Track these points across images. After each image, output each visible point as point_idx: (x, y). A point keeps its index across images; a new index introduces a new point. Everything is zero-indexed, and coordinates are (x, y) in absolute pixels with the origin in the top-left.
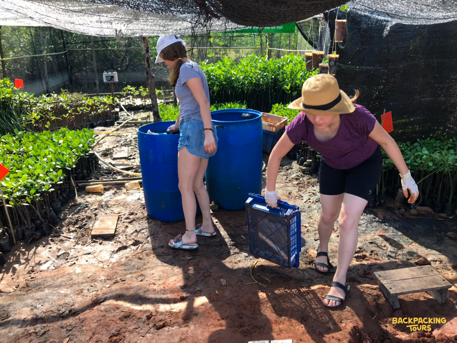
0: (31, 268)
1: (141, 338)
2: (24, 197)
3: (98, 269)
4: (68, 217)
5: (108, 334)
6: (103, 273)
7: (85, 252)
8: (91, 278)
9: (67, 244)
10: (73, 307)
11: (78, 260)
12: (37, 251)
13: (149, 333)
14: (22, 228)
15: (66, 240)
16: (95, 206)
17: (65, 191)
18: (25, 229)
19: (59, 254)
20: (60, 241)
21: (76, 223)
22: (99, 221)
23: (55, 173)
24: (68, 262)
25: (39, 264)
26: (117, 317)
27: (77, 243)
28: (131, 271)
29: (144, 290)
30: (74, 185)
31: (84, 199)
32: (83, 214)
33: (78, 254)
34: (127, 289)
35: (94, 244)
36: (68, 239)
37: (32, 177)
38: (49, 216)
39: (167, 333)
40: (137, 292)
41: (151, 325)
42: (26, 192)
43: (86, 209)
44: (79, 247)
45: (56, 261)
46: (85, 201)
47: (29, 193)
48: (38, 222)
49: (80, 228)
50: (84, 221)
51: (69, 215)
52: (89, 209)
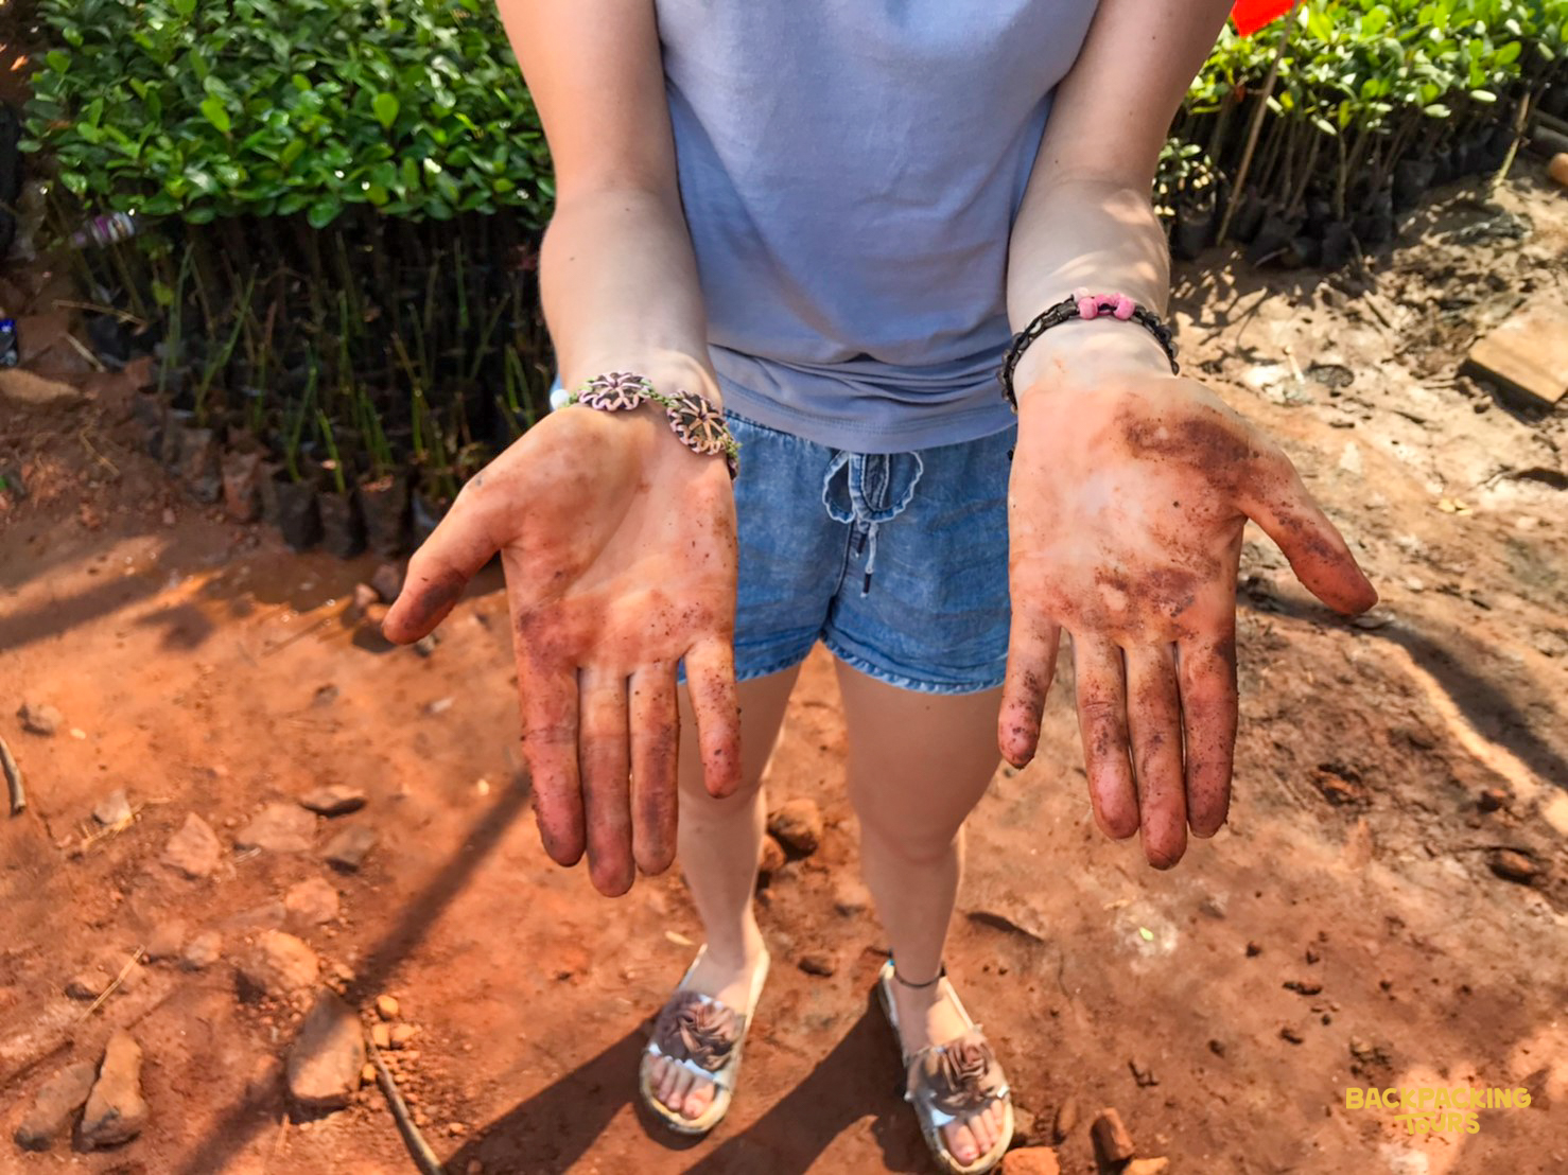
0: (1218, 354)
1: (1419, 850)
2: (1337, 97)
3: (1417, 497)
4: (1425, 237)
5: (1322, 750)
6: (1424, 525)
7: (1408, 410)
8: (1374, 515)
9: (1365, 338)
10: (1268, 574)
11: (1368, 418)
12: (1263, 309)
13: (1459, 860)
14: (1265, 202)
15: (1371, 324)
16: (1547, 248)
17: (1476, 132)
18: (1270, 212)
19: (1323, 359)
20: (1348, 315)
21: (1437, 279)
22: (1528, 317)
23: (1487, 48)
24: (1334, 406)
25: (1247, 355)
26: (1386, 719)
27: (1399, 358)
28: (1529, 589)
29: (1537, 697)
30: (1521, 125)
31: (1521, 200)
32: (1482, 259)
33: (1381, 400)
34: (1479, 648)
35: (1455, 394)
36: (1380, 326)
37: (1402, 27)
38: (1367, 206)
39: (1522, 918)
40: (1505, 685)
41: (1483, 838)
42: (1349, 79)
43: (1508, 242)
44: (1397, 373)
45: (1300, 376)
46: (1521, 209)
47: (1357, 87)
48: (1324, 208)
49: (1443, 304)
50: (1471, 287)
51: (1432, 235)
52: (1515, 249)
